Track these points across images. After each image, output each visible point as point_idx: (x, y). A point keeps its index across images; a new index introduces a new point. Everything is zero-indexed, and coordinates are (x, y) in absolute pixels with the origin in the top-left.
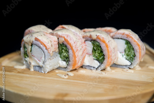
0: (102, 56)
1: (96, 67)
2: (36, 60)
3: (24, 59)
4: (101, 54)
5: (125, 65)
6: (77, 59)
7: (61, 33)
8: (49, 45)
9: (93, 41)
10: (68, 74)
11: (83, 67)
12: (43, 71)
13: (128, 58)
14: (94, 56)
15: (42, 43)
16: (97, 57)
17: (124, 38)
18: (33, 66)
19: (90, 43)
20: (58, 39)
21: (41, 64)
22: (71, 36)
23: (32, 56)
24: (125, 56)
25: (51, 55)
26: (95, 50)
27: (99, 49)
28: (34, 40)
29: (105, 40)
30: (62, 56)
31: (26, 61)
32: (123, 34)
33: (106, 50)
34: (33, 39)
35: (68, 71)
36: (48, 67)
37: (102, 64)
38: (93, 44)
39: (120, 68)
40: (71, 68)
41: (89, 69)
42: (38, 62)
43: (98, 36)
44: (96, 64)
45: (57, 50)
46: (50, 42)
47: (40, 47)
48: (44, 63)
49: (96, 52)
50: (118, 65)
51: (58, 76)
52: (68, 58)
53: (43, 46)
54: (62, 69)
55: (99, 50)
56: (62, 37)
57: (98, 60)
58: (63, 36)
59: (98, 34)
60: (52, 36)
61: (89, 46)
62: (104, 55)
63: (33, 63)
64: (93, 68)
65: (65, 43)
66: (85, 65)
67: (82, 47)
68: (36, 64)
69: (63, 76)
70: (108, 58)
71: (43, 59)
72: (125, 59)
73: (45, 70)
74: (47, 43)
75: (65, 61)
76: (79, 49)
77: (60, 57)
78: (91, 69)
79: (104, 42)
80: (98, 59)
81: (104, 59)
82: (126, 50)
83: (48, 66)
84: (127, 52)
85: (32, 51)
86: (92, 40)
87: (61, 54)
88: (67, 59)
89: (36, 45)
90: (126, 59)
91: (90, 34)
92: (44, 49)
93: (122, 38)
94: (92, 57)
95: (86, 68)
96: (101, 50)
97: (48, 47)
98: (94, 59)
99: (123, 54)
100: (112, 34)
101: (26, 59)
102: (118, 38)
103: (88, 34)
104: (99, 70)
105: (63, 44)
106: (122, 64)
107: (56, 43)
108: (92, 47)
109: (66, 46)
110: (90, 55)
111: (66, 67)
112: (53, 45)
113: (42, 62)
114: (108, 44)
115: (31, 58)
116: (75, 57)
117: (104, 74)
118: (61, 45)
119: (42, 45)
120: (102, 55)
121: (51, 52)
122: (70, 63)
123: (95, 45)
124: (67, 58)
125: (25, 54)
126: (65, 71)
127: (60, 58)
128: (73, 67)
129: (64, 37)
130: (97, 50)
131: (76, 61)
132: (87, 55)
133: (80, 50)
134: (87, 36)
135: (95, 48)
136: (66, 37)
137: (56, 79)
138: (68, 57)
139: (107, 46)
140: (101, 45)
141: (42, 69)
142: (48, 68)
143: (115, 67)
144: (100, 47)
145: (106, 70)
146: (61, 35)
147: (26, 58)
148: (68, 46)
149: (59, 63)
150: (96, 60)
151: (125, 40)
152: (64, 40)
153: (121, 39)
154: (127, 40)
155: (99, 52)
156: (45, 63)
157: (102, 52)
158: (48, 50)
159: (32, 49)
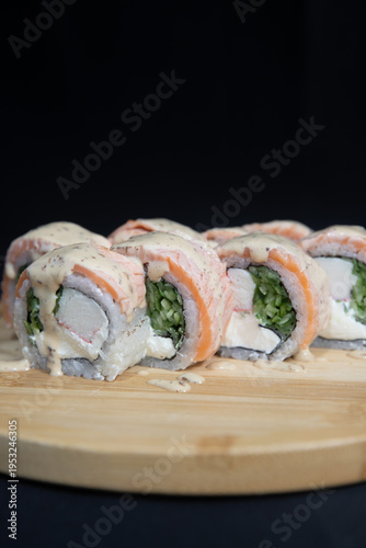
0: (289, 315)
1: (269, 352)
2: (75, 340)
3: (23, 337)
4: (283, 309)
5: (353, 337)
6: (212, 328)
7: (157, 247)
8: (122, 288)
9: (256, 268)
10: (184, 379)
11: (223, 353)
12: (99, 375)
13: (362, 317)
14: (261, 314)
15: (100, 283)
16: (269, 318)
17: (350, 254)
18: (62, 360)
19: (246, 274)
20: (145, 265)
21: (93, 350)
22: (188, 253)
23: (61, 325)
24: (352, 312)
25: (130, 319)
26: (263, 297)
27: (278, 292)
28: (70, 273)
29: (298, 264)
30: (159, 321)
31: (33, 345)
32: (345, 241)
33: (300, 293)
34: (66, 271)
35: (181, 370)
36: (121, 360)
37: (289, 340)
38: (257, 277)
39: (339, 348)
40: (192, 360)
41: (243, 359)
42: (83, 343)
43: (275, 250)
44: (269, 339)
45: (144, 304)
46: (124, 279)
47: (91, 296)
48: (105, 346)
49: (268, 301)
50: (329, 340)
51: (155, 386)
52: (179, 326)
53: (103, 292)
54: (157, 364)
55: (275, 294)
56: (160, 259)
57: (273, 327)
58: (164, 255)
59: (273, 246)
60: (125, 259)
61: (244, 285)
62: (293, 309)
63: (61, 351)
64: (256, 355)
65: (173, 279)
66: (228, 345)
67: (224, 289)
68: (72, 352)
69: (176, 386)
70: (310, 319)
71: (103, 333)
72: (353, 321)
73: (108, 370)
74: (117, 281)
75: (168, 335)
76: (216, 294)
77: (152, 325)
78: (249, 359)
79: (294, 269)
80: (274, 324)
81: (293, 322)
82: (357, 290)
83: (119, 357)
84: (359, 298)
85: (61, 309)
86: (251, 265)
87: (155, 313)
88: (176, 330)
89: (78, 290)
90: (358, 319)
91: (244, 246)
92: (107, 300)
93: (342, 253)
94: (252, 320)
95: (233, 355)
96: (285, 294)
97: (120, 295)
98: (260, 326)
99: (347, 304)
100: (306, 244)
101: (34, 338)
102: (329, 256)
103: (239, 247)
104: (279, 358)
105: (164, 281)
106: (344, 337)
107: (141, 279)
108: (254, 286)
109: (174, 289)
110: (246, 312)
111: (173, 358)
112: (134, 287)
113: (100, 345)
114: (306, 275)
115: (53, 331)
116: (207, 322)
117: (297, 371)
118: (155, 284)
119: (98, 287)
120: (288, 312)
121: (129, 312)
122: (188, 341)
123: (264, 280)
124: (176, 327)
125: (29, 321)
126: (170, 369)
127: (151, 329)
128: (198, 356)
129: (168, 260)
130: (270, 295)
131: (208, 334)
132: (235, 313)
133: (218, 298)
134: (236, 253)
135: (261, 290)
136: (174, 260)
137: (152, 395)
138: (181, 323)
139: (304, 282)
140: (282, 279)
141: (98, 366)
142: (118, 363)
143: (321, 347)
144: (281, 284)
145: (300, 356)
146: (155, 253)
147: (33, 334)
148: (183, 288)
149: (146, 346)
150: (267, 327)
151: (351, 259)
152: (168, 269)
153: (339, 257)
154: (357, 261)
155: (278, 302)
156: (112, 347)
157: (286, 300)
158: (120, 304)
159: (62, 303)
